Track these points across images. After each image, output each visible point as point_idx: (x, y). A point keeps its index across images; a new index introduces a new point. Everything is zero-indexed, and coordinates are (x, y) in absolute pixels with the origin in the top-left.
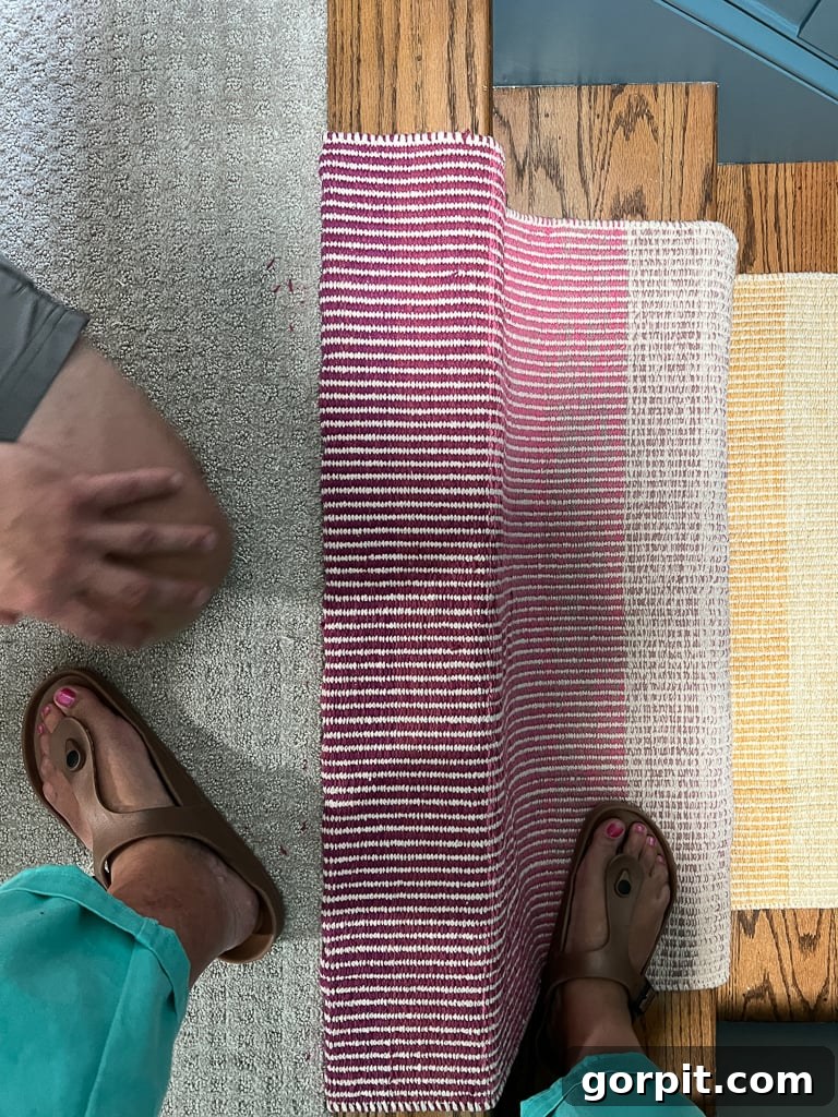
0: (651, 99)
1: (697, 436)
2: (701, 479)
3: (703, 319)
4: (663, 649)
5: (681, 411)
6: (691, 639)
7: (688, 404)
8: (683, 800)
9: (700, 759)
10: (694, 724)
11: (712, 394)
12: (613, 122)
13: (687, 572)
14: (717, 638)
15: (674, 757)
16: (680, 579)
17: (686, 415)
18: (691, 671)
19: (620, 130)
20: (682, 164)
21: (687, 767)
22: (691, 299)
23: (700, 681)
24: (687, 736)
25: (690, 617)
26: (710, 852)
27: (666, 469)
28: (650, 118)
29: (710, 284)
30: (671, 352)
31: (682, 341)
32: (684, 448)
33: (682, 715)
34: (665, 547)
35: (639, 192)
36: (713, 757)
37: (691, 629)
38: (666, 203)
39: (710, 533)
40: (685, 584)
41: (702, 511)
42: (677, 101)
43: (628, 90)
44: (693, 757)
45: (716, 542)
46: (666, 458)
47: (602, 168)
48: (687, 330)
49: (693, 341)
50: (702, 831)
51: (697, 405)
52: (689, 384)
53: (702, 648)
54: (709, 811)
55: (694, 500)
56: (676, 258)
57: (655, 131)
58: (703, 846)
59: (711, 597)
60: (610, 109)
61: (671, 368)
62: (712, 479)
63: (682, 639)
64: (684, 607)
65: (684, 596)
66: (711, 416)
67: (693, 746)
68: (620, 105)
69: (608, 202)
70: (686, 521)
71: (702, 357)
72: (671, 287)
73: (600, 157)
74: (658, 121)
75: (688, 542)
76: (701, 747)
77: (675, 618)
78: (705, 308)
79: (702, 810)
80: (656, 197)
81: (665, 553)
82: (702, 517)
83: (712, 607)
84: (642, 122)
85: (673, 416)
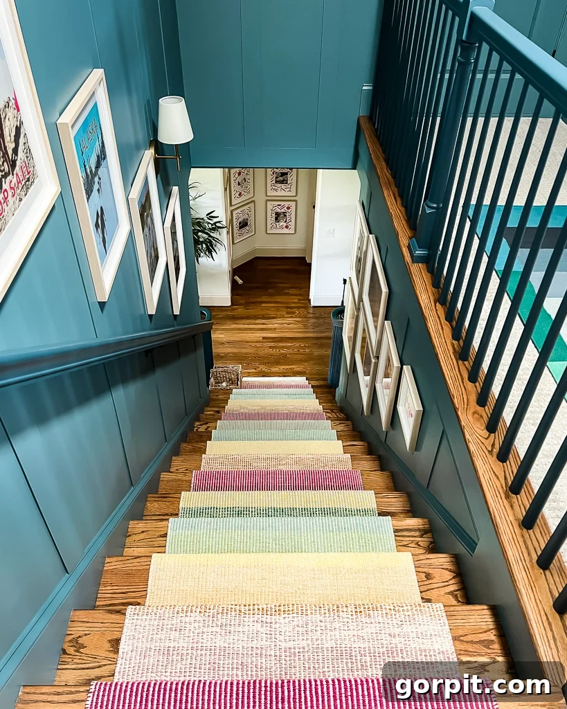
0: (72, 636)
1: (213, 648)
2: (232, 646)
3: (162, 645)
4: (306, 663)
5: (201, 655)
6: (301, 650)
7: (199, 652)
8: (372, 655)
9: (353, 646)
10: (339, 649)
11: (195, 641)
12: (77, 654)
13: (272, 653)
14: (301, 638)
15: (354, 658)
16: (275, 656)
17: (203, 652)
18: (315, 651)
19: (81, 650)
20: (102, 623)
21: (358, 652)
22: (153, 651)
23: (320, 646)
24: (344, 652)
25: (292, 651)
26: (393, 642)
27: (226, 662)
28: (80, 637)
29: (147, 641)
30: (175, 659)
31: (171, 654)
32: (218, 654)
33: (335, 654)
34: (261, 663)
35: (110, 641)
36: (352, 640)
37: (297, 650)
38: (117, 629)
39: (255, 642)
40: (278, 654)
41: (246, 646)
42: (76, 625)
43: (65, 647)
44: (353, 650)
45: (260, 639)
46: (221, 662)
47: (96, 658)
48: (166, 652)
49: (171, 649)
50: (385, 646)
51: (200, 648)
52: (190, 651)
53: (305, 645)
54: (376, 643)
55: (241, 649)
56: (134, 659)
57: (86, 635)
58: (392, 645)
59: (283, 641)
60: (70, 655)
61: (182, 659)
62: (232, 641)
63: (302, 655)
64: (288, 654)
65: (283, 654)
66: (205, 641)
67: (348, 649)
68: (71, 650)
69: (112, 655)
70: (250, 653)
71: (179, 645)
72: (146, 660)
73: (90, 659)
74: (82, 633)
75: (259, 652)
76: (349, 646)
77: (292, 658)
78: (158, 644)
79: (375, 646)
80: (114, 634)
81: (264, 663)
82: (248, 646)
83: (288, 640)
84: (80, 641)
85: (203, 659)
